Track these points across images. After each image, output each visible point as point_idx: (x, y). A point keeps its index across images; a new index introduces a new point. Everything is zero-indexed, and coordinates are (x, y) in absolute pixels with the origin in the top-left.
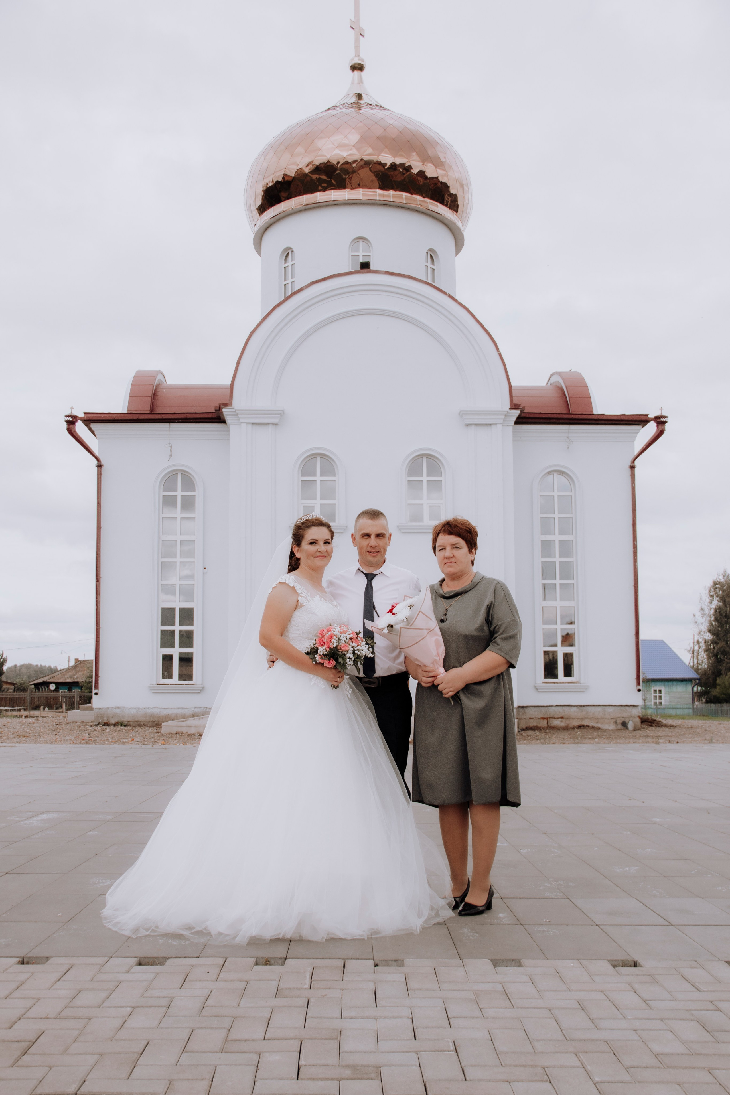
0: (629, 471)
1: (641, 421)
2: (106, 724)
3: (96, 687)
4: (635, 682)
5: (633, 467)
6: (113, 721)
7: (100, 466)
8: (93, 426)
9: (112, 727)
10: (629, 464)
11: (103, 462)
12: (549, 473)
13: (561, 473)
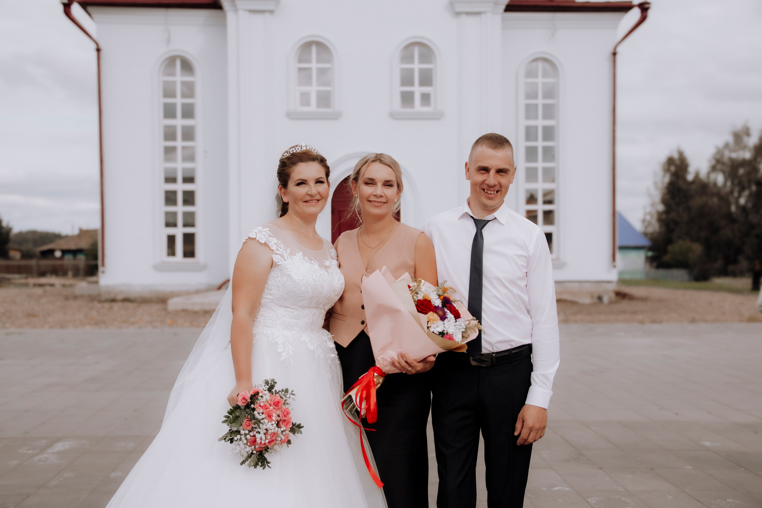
0: (611, 57)
1: (625, 8)
2: (113, 300)
3: (103, 265)
4: (611, 258)
5: (614, 54)
6: (120, 297)
7: (98, 50)
8: (90, 9)
9: (120, 304)
10: (610, 50)
11: (102, 46)
12: (535, 60)
13: (545, 60)
